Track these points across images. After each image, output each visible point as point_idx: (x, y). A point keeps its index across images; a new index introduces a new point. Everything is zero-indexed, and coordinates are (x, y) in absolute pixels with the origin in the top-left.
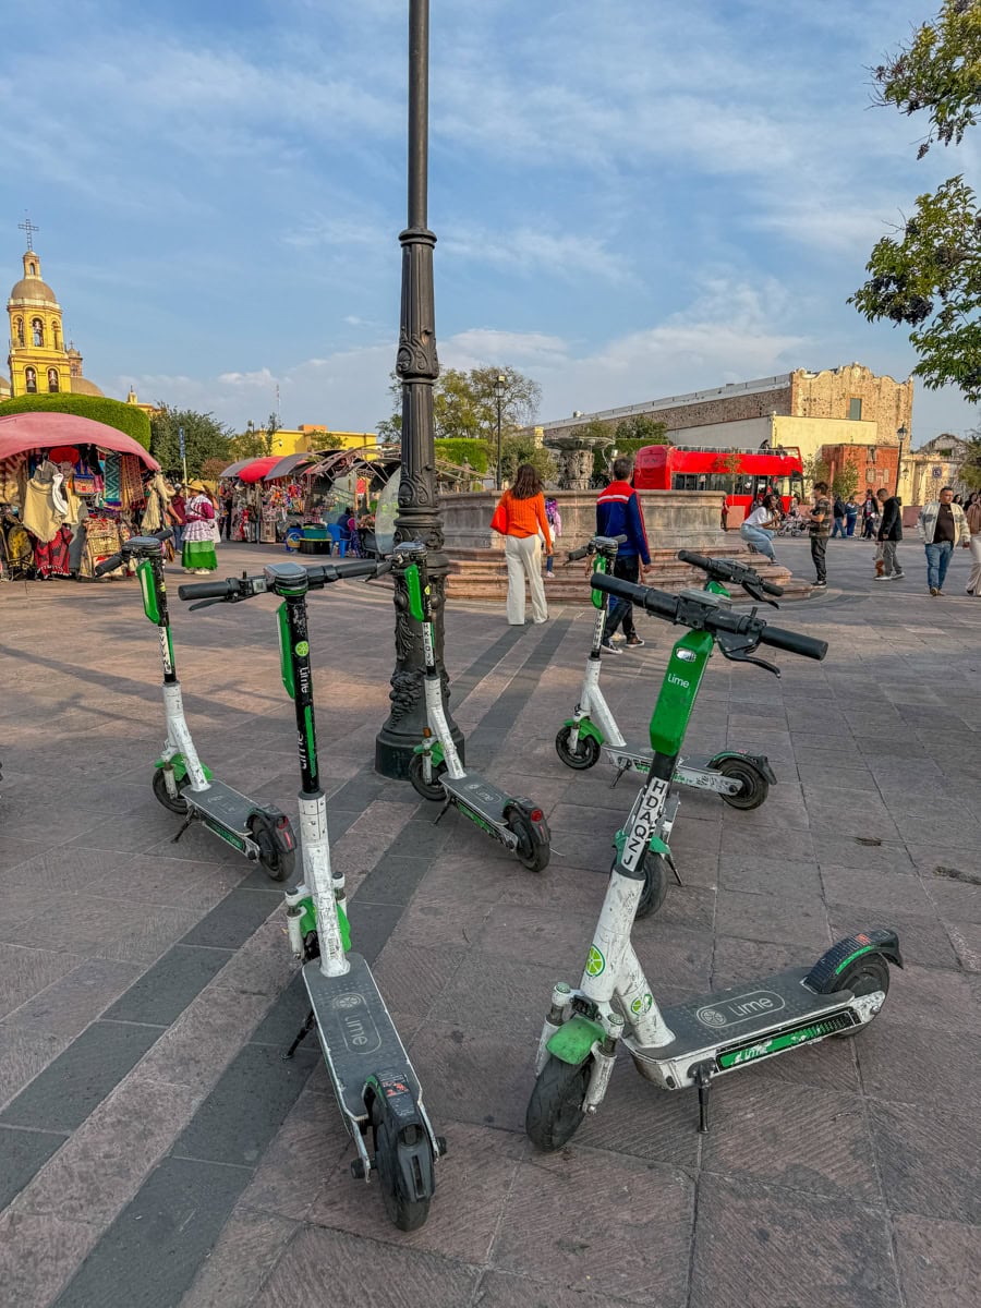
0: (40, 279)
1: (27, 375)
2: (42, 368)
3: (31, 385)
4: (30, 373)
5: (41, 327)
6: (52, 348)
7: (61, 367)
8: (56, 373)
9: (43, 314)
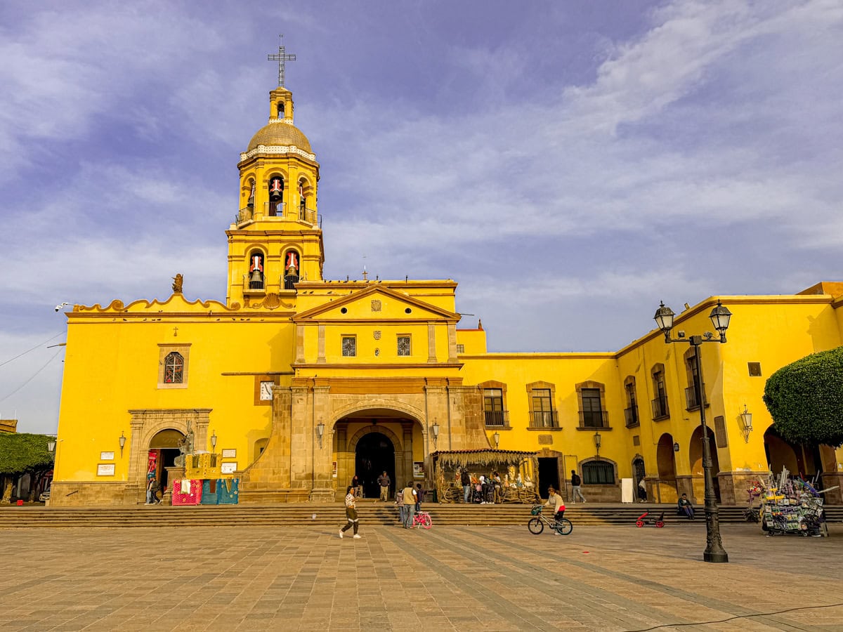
0: (289, 122)
1: (252, 262)
2: (274, 249)
3: (257, 278)
4: (257, 259)
5: (282, 187)
6: (296, 218)
7: (305, 246)
8: (298, 257)
9: (285, 167)
